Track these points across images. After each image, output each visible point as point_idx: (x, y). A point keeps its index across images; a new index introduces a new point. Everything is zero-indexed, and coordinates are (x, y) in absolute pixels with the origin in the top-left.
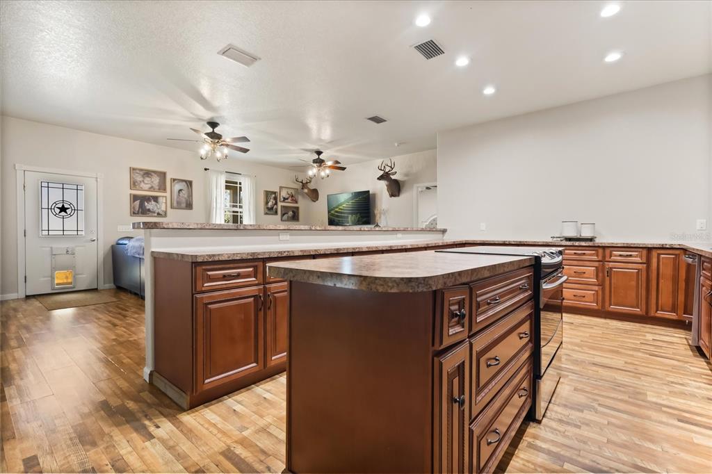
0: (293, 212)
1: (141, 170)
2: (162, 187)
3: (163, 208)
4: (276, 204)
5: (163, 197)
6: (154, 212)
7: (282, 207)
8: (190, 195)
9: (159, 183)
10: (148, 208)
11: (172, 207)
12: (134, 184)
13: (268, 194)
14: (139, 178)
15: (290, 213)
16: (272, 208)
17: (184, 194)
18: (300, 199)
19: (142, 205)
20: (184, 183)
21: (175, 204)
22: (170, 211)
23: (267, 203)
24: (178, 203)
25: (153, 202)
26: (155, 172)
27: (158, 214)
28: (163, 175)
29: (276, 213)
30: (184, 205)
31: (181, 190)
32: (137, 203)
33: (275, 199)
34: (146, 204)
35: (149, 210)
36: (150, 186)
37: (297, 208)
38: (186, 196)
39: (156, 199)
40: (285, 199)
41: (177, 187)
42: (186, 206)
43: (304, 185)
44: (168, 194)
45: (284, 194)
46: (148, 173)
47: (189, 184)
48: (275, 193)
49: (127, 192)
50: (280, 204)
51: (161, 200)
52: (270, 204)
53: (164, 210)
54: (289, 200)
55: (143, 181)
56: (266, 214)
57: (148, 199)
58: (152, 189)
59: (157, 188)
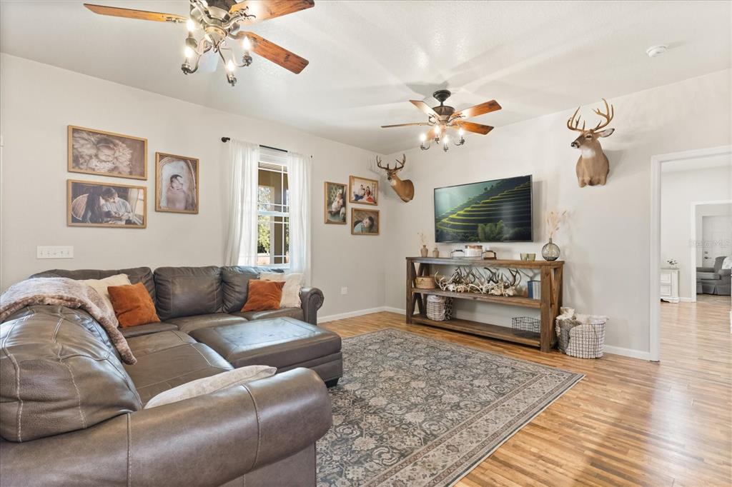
0: (371, 219)
1: (95, 133)
2: (138, 170)
3: (139, 210)
4: (344, 205)
5: (139, 188)
6: (120, 219)
7: (354, 210)
8: (194, 186)
9: (131, 160)
10: (106, 209)
11: (158, 209)
12: (76, 161)
13: (331, 187)
14: (87, 150)
15: (366, 222)
16: (338, 213)
17: (183, 184)
18: (381, 198)
19: (91, 204)
20: (182, 163)
21: (163, 204)
22: (152, 217)
23: (330, 203)
24: (169, 201)
25: (117, 199)
26: (123, 139)
27: (129, 222)
28: (139, 146)
29: (344, 220)
30: (181, 205)
31: (175, 177)
32: (83, 199)
33: (343, 196)
34: (102, 201)
35: (108, 214)
36: (110, 166)
37: (377, 213)
38: (185, 188)
39: (123, 192)
40: (358, 197)
41: (168, 170)
42: (186, 208)
43: (391, 173)
44: (149, 184)
45: (357, 188)
46: (106, 140)
47: (193, 164)
48: (342, 187)
49: (59, 176)
50: (350, 206)
51: (133, 194)
52: (335, 206)
53: (142, 214)
54: (364, 200)
55: (96, 156)
56: (328, 222)
57: (107, 192)
58: (114, 171)
59: (128, 170)
